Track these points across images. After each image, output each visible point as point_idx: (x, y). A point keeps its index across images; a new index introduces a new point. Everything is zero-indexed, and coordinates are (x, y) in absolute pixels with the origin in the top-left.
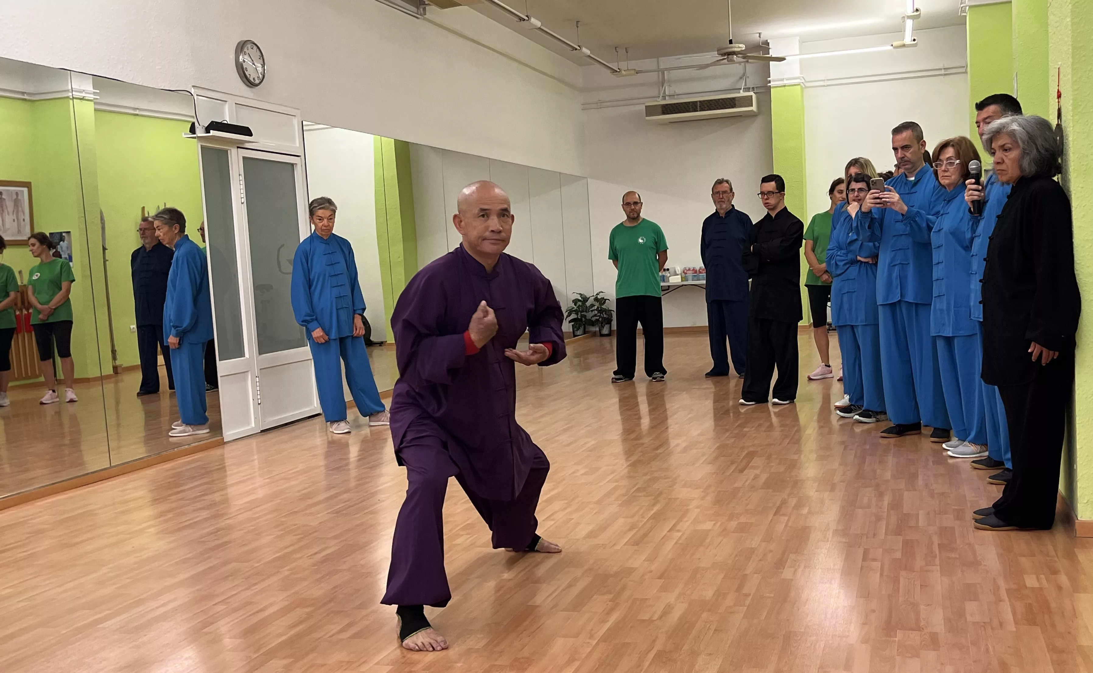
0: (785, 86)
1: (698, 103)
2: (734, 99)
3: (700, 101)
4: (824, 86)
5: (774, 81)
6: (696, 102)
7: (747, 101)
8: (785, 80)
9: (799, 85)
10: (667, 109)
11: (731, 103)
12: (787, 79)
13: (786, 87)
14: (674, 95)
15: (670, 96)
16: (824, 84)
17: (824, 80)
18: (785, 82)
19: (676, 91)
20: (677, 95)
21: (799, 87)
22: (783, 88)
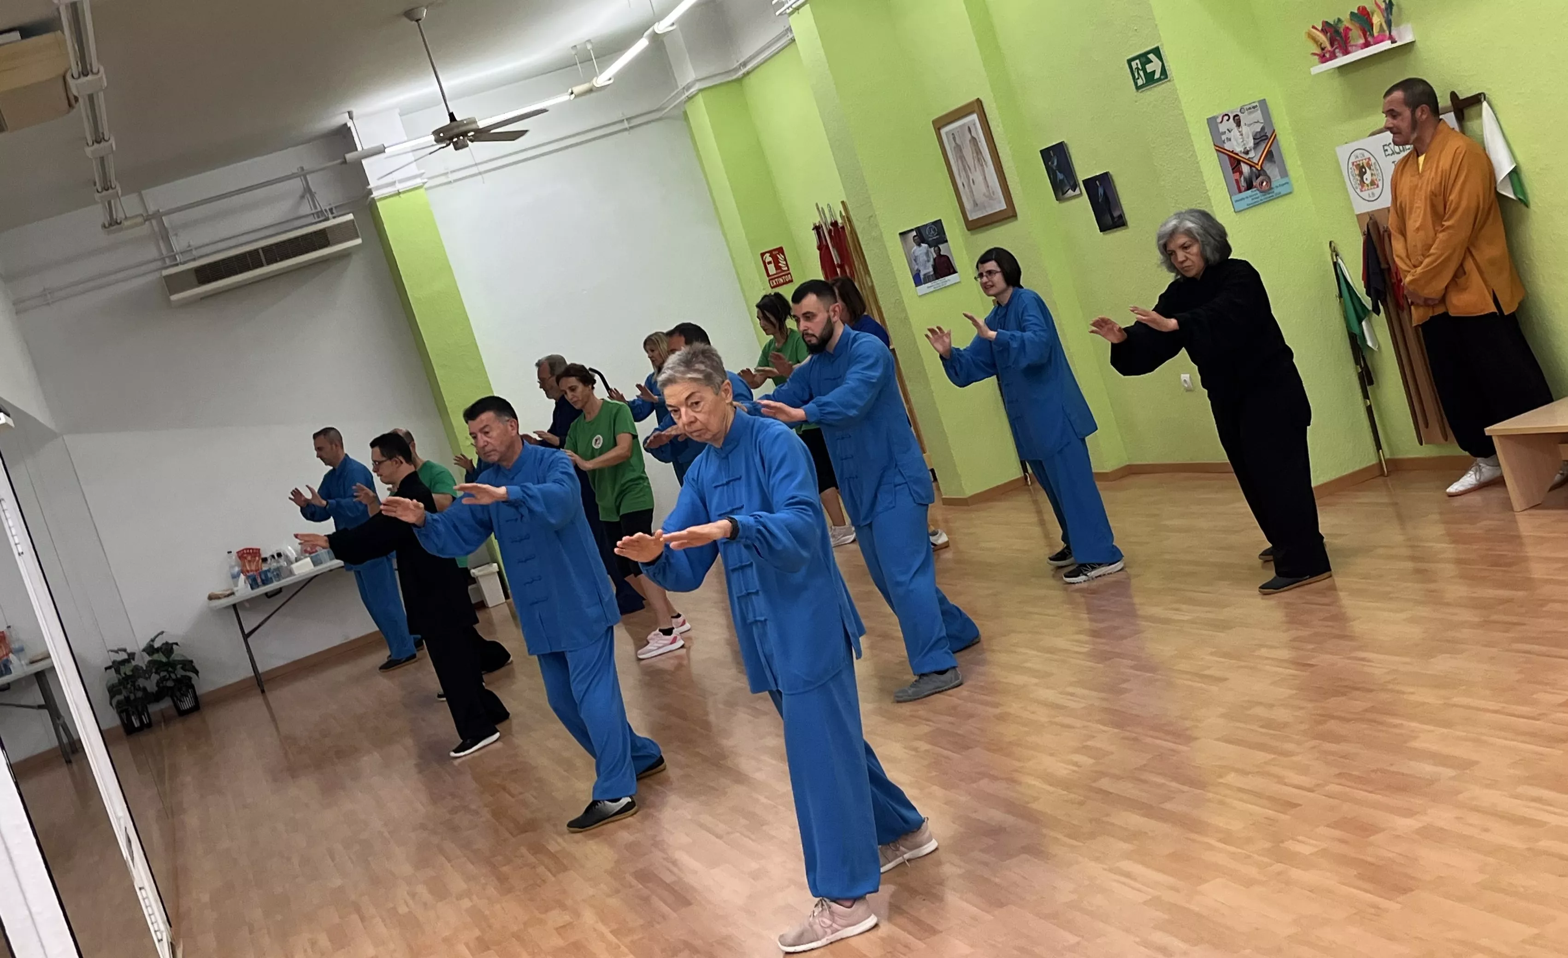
0: (399, 193)
1: (261, 251)
2: (323, 232)
3: (262, 248)
4: (450, 182)
5: (378, 188)
6: (256, 251)
7: (347, 231)
8: (397, 184)
9: (420, 187)
10: (207, 274)
11: (320, 239)
12: (401, 181)
13: (401, 195)
14: (191, 250)
15: (181, 253)
16: (450, 180)
17: (447, 173)
18: (400, 187)
19: (192, 243)
20: (196, 249)
21: (422, 191)
22: (397, 198)
